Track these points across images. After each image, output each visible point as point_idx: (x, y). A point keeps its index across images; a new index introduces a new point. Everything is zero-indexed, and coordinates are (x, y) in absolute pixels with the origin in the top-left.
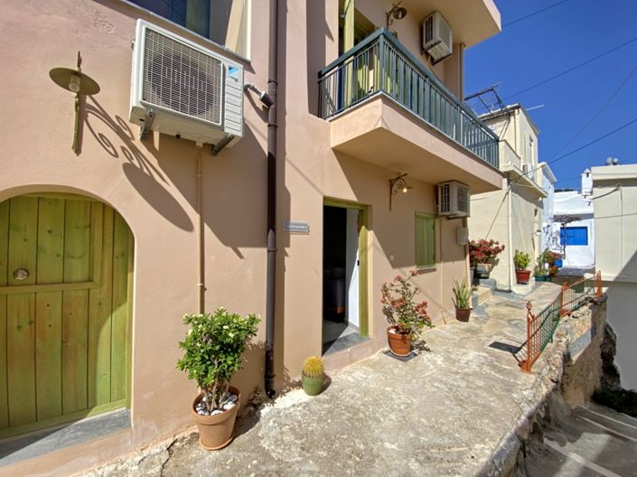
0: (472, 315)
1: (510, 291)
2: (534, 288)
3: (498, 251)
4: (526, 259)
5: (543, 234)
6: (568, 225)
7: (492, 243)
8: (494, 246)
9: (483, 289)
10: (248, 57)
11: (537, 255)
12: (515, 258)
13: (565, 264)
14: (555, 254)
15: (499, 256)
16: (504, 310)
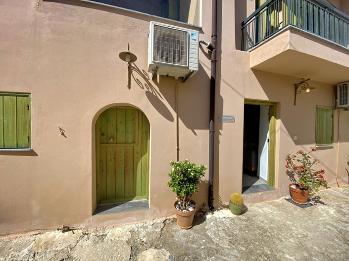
10: (200, 26)
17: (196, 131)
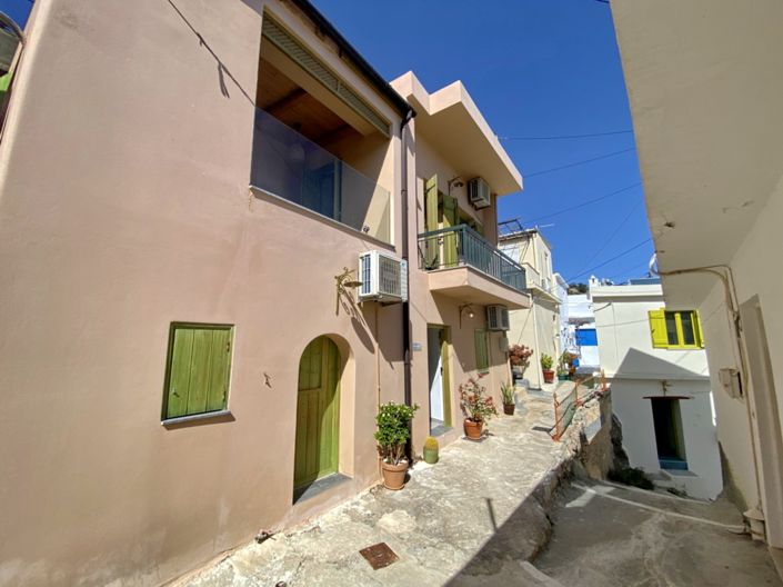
0: (516, 410)
1: (540, 389)
2: (558, 386)
3: (528, 355)
4: (550, 361)
5: (562, 337)
6: (581, 327)
7: (523, 348)
8: (525, 350)
9: (520, 388)
10: (392, 243)
11: (558, 357)
12: (542, 360)
13: (581, 363)
14: (572, 355)
15: (529, 359)
16: (538, 405)
17: (393, 363)
